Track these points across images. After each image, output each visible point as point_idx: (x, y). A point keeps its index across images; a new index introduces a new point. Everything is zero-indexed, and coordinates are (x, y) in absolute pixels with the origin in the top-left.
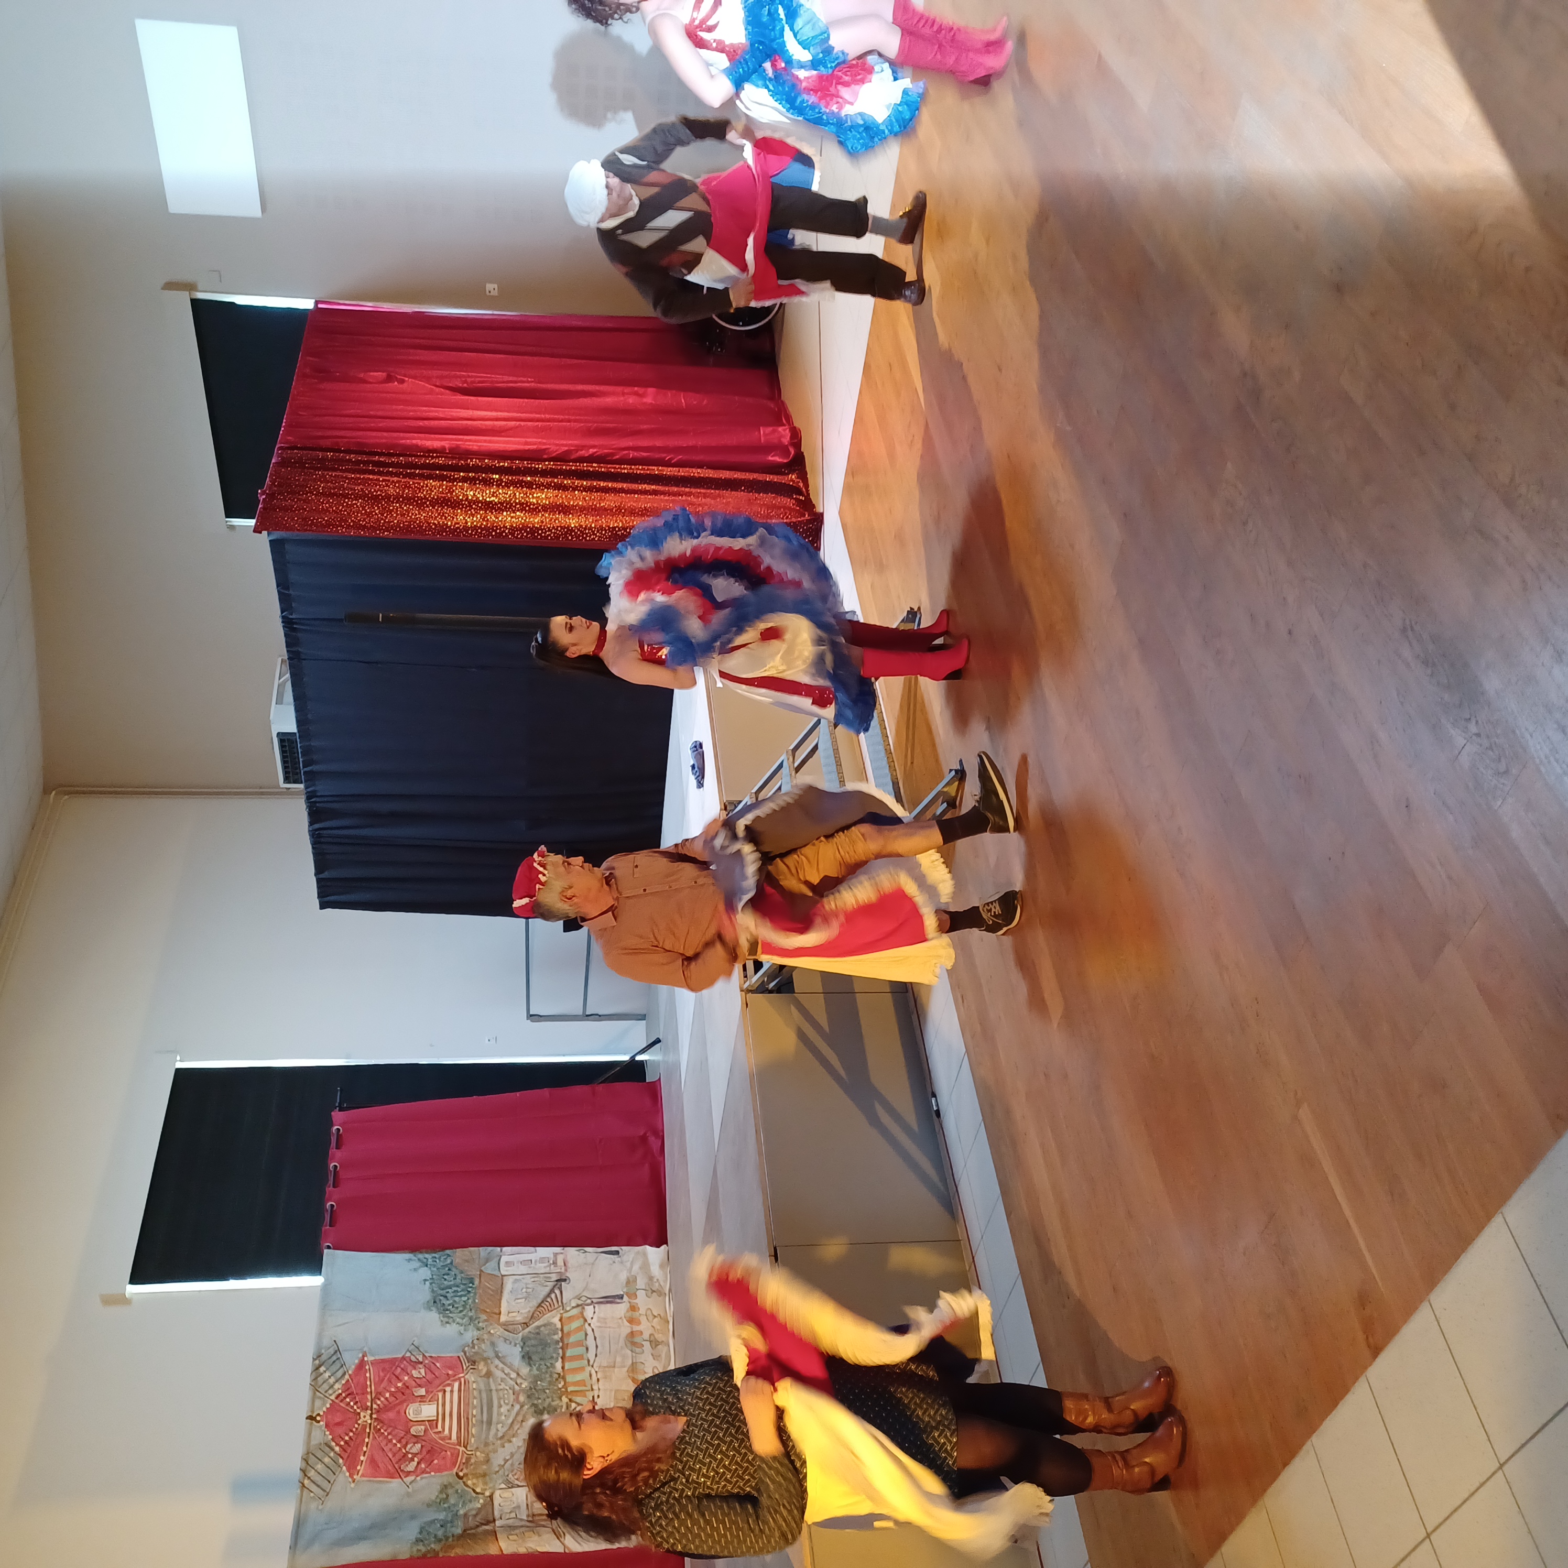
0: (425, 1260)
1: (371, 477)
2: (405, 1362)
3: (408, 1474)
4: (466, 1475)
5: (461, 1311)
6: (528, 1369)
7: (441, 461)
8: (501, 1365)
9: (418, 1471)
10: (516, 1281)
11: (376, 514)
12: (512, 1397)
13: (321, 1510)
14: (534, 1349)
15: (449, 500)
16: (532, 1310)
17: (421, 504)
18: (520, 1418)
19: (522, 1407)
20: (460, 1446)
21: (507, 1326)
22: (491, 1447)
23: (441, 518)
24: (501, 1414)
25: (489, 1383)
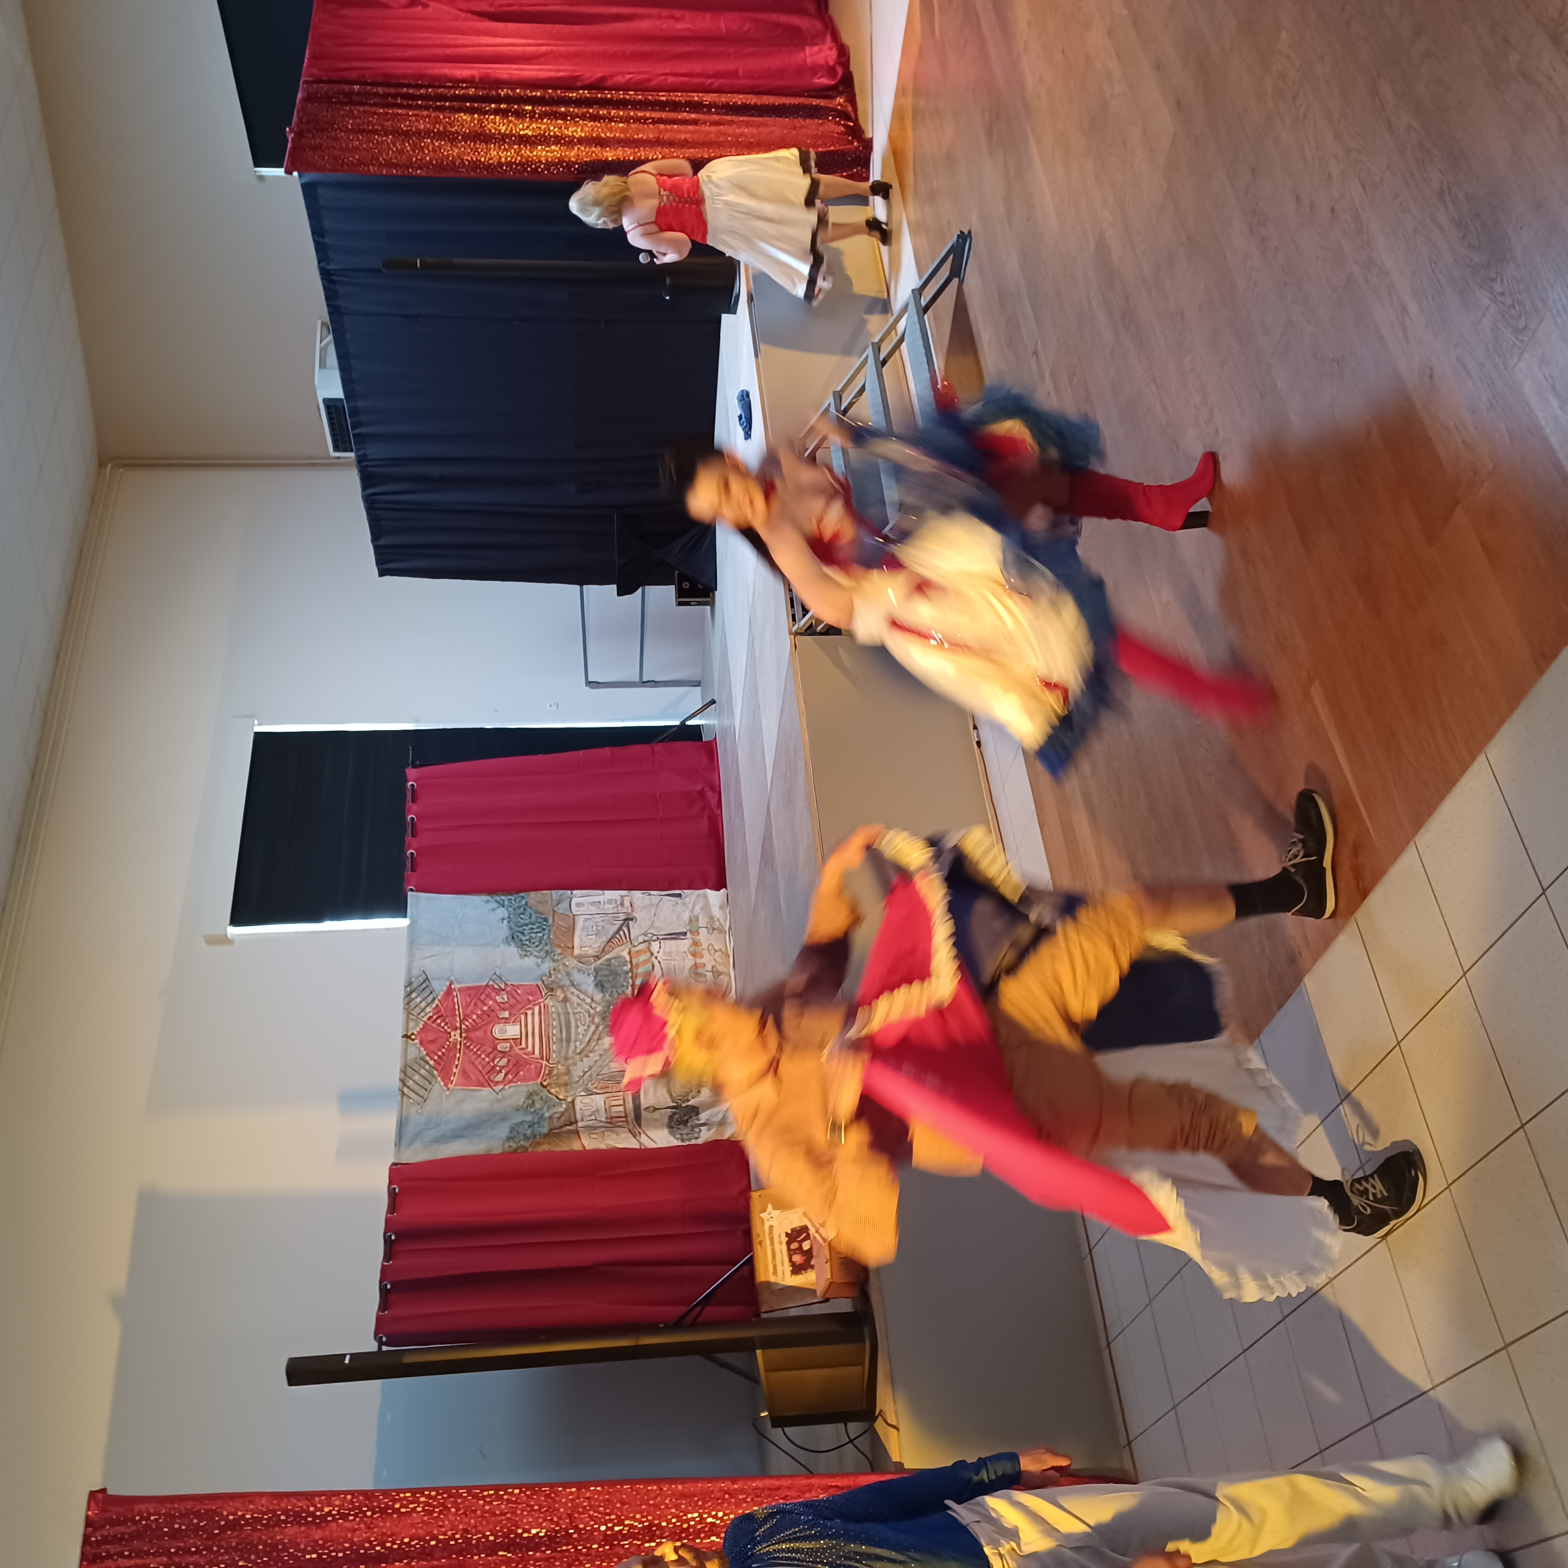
0: (502, 902)
1: (400, 111)
2: (489, 990)
3: (497, 1083)
4: (549, 1084)
5: (537, 946)
6: (601, 995)
7: (472, 91)
8: (576, 992)
9: (506, 1081)
10: (586, 920)
11: (407, 151)
12: (588, 1019)
13: (421, 1114)
14: (606, 978)
15: (481, 134)
16: (603, 945)
17: (452, 138)
18: (596, 1037)
19: (597, 1027)
20: (543, 1059)
21: (579, 958)
22: (570, 1062)
23: (474, 154)
24: (579, 1034)
25: (566, 1007)
